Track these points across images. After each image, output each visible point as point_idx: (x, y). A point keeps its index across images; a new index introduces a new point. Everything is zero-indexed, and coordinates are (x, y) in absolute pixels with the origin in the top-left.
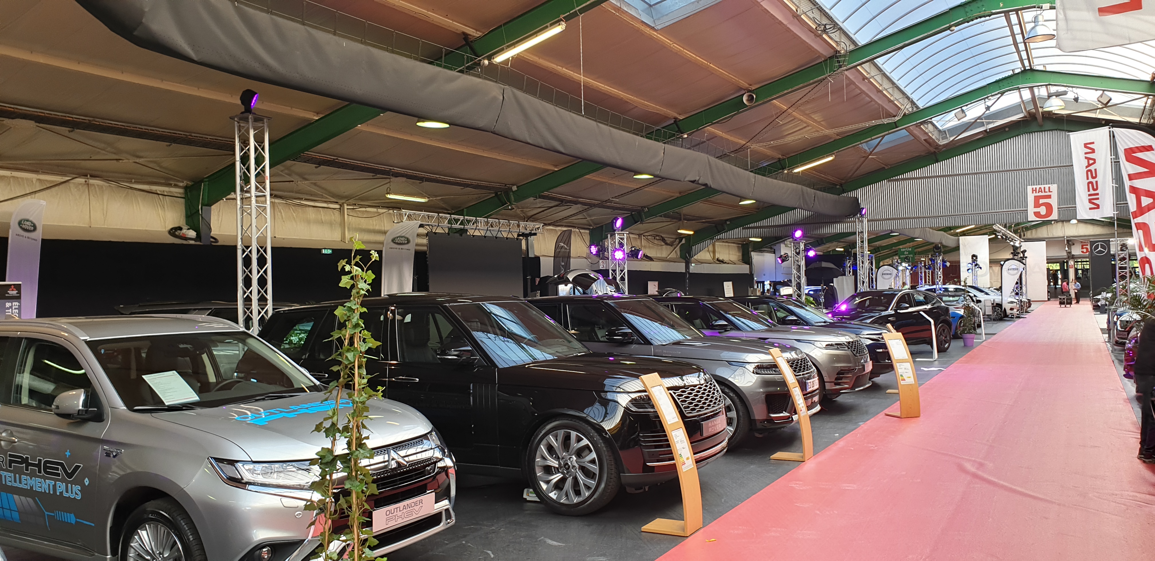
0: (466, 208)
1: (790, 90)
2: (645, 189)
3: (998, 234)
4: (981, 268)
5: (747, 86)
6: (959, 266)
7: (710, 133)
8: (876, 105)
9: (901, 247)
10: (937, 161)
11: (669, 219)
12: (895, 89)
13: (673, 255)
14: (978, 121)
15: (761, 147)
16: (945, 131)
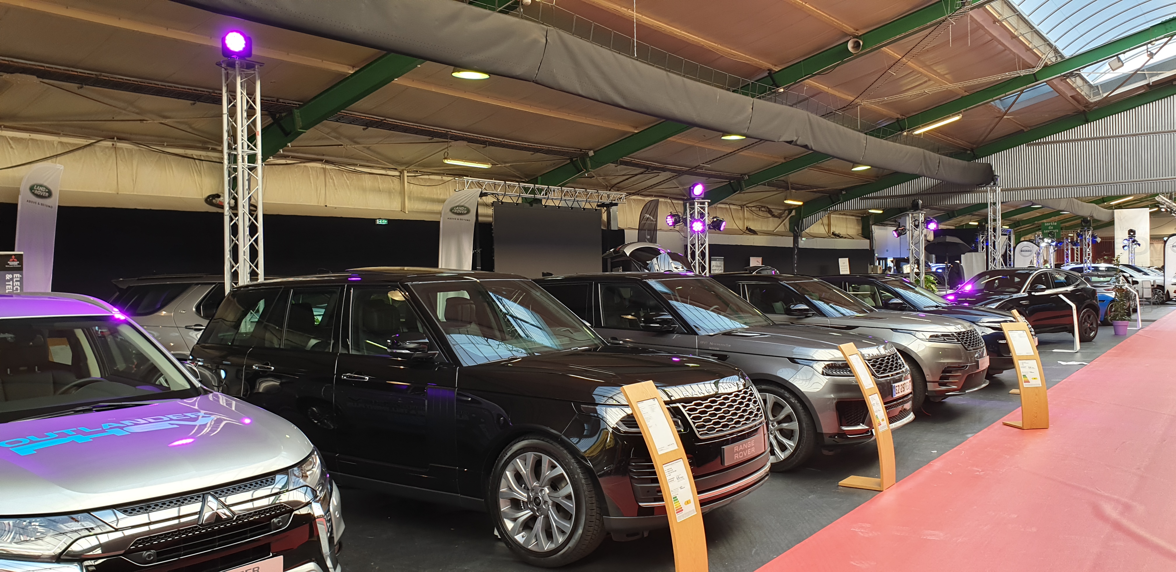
0: (540, 176)
1: (903, 34)
2: (741, 153)
3: (1161, 206)
4: (1139, 245)
5: (853, 31)
6: (1114, 242)
7: (811, 87)
8: (1012, 55)
9: (1045, 221)
10: (1087, 121)
11: (774, 189)
12: (1035, 35)
13: (781, 228)
14: (1138, 72)
15: (873, 103)
16: (1097, 87)
